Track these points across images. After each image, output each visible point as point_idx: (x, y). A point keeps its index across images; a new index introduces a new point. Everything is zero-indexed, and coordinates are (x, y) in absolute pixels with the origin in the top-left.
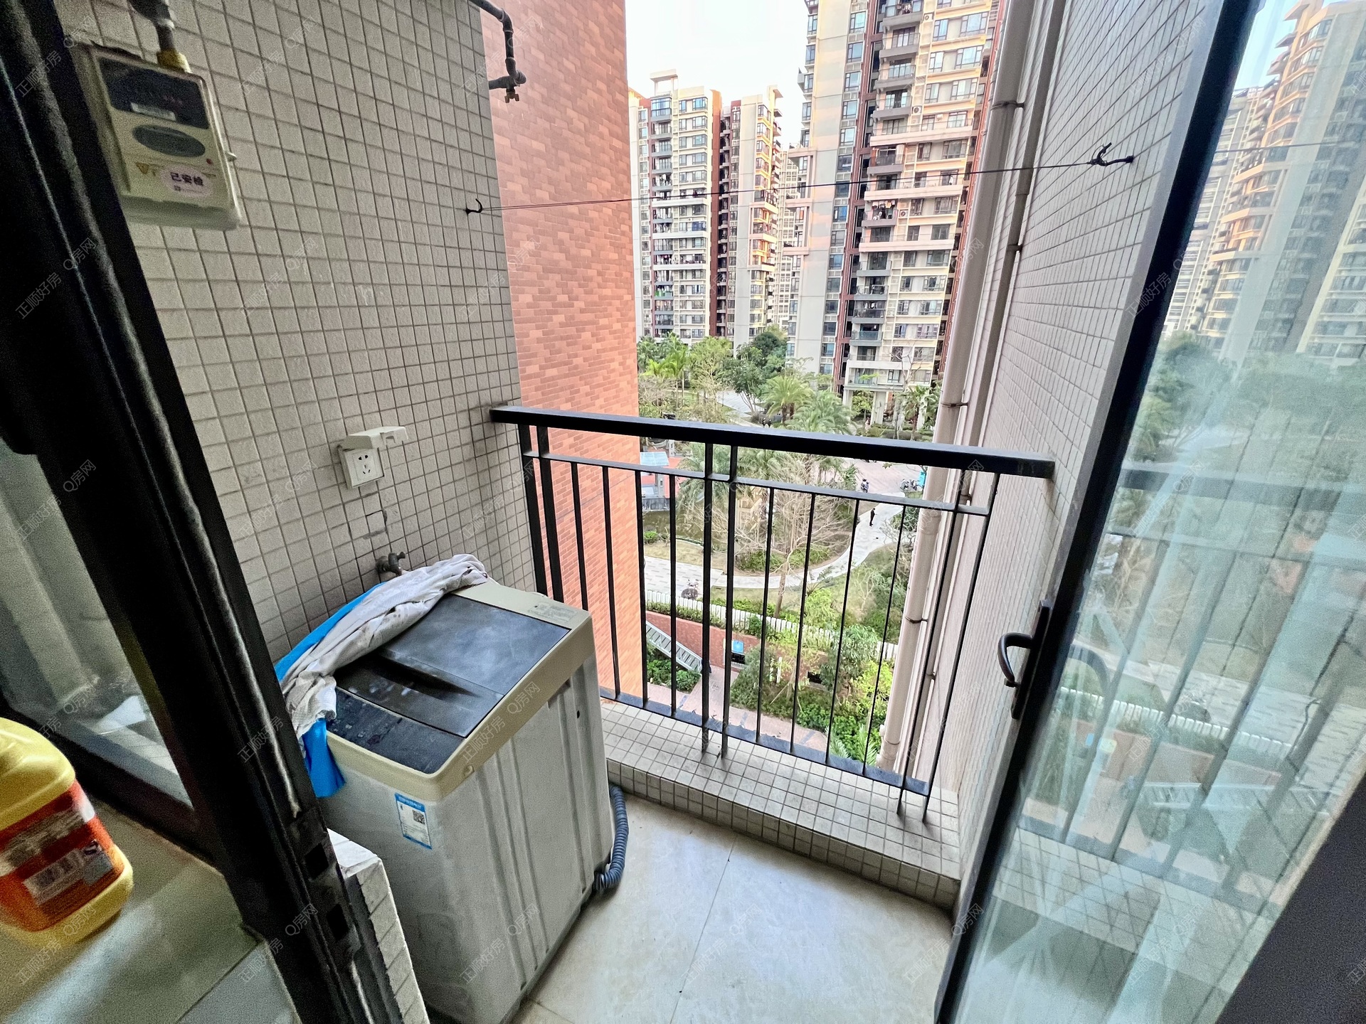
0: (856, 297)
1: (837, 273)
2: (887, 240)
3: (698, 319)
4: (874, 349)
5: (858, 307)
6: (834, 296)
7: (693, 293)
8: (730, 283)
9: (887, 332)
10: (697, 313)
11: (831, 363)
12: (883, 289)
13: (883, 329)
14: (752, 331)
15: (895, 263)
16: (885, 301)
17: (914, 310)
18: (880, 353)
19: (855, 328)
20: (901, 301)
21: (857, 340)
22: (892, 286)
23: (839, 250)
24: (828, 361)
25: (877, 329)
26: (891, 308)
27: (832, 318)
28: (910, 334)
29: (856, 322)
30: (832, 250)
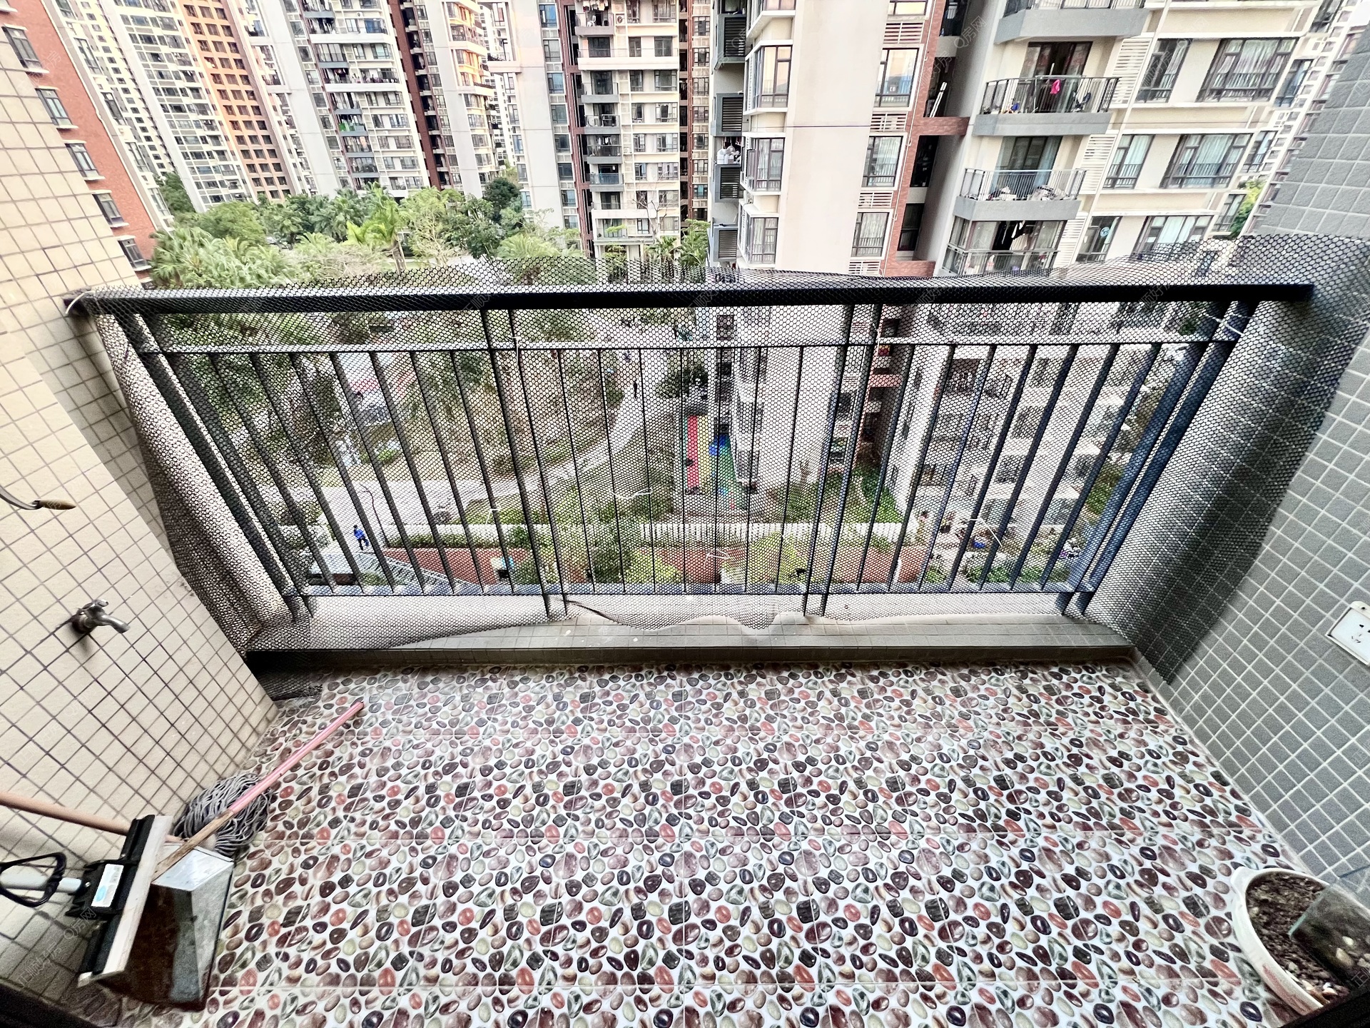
0: (588, 130)
1: (560, 98)
2: (608, 55)
3: (410, 163)
4: (617, 194)
5: (591, 143)
6: (563, 129)
7: (393, 126)
8: (439, 112)
9: (627, 172)
10: (406, 154)
11: (574, 213)
12: (614, 120)
13: (623, 170)
14: (482, 177)
15: (622, 85)
16: (618, 135)
17: (651, 145)
18: (624, 199)
19: (594, 170)
20: (636, 135)
21: (598, 186)
22: (624, 114)
23: (556, 65)
24: (571, 211)
25: (617, 171)
26: (627, 144)
27: (566, 157)
28: (651, 174)
29: (593, 161)
30: (547, 67)
